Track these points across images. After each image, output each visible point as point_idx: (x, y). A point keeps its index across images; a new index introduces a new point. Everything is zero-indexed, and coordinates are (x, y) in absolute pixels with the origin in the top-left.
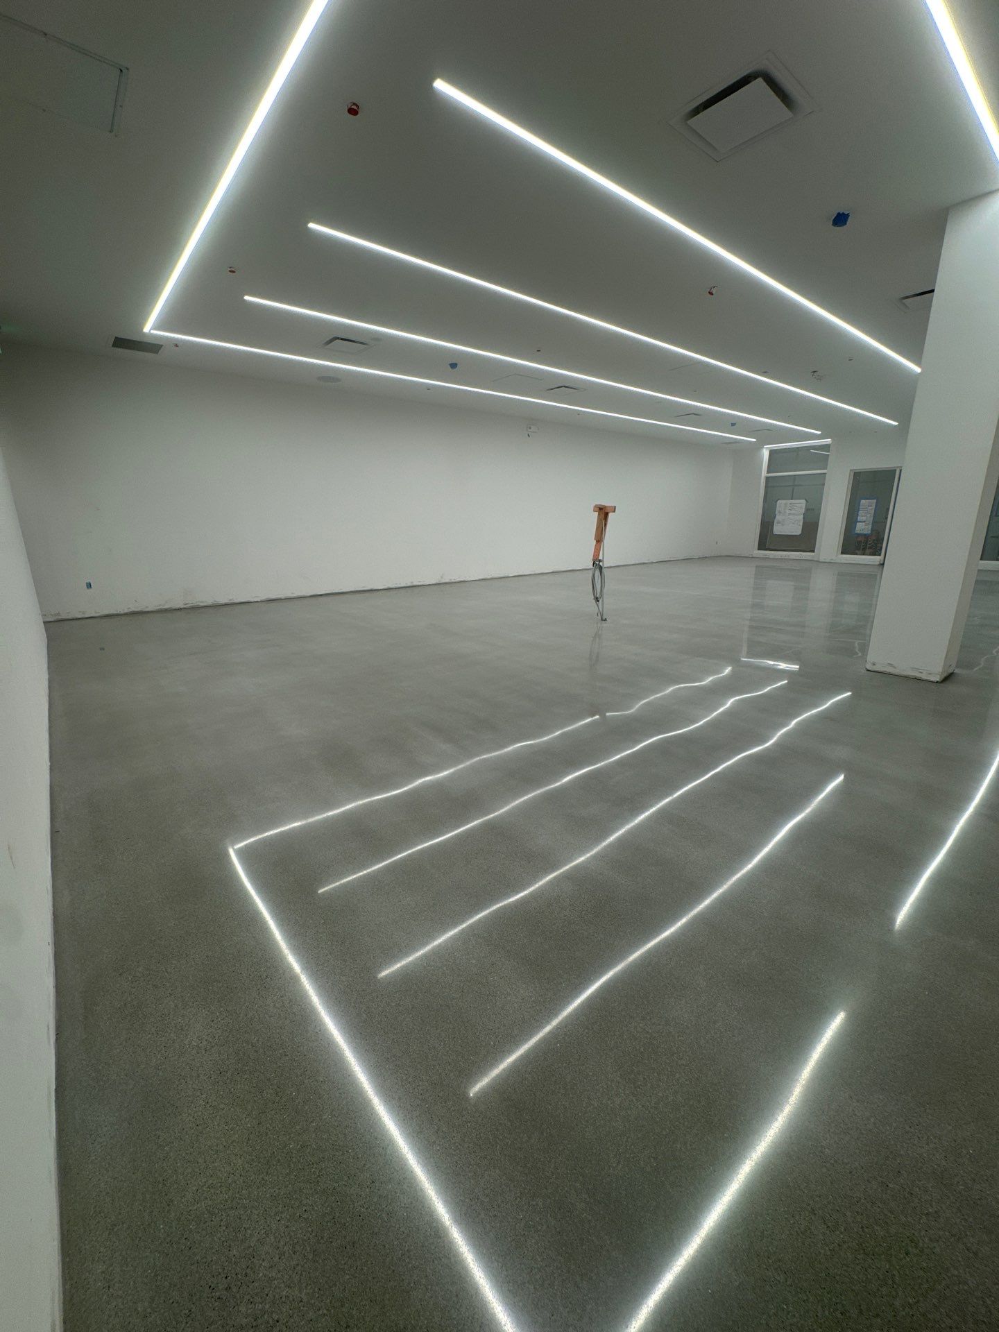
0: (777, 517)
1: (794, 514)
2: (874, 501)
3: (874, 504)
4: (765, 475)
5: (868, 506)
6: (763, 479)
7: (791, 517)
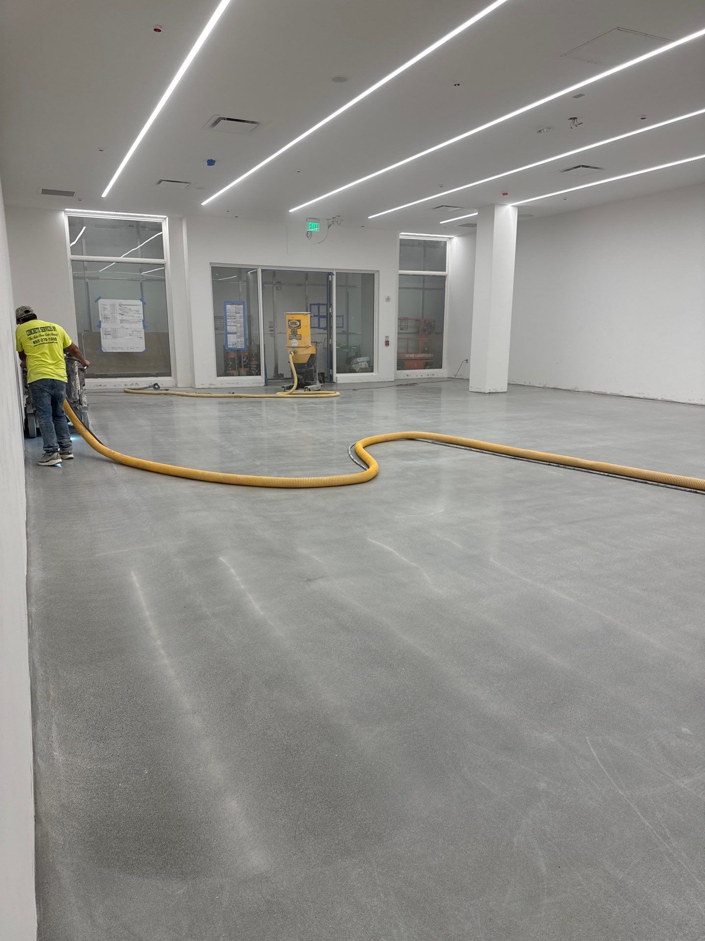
0: (103, 325)
1: (128, 321)
2: (242, 306)
3: (242, 312)
4: (70, 256)
5: (235, 312)
6: (69, 264)
7: (126, 325)
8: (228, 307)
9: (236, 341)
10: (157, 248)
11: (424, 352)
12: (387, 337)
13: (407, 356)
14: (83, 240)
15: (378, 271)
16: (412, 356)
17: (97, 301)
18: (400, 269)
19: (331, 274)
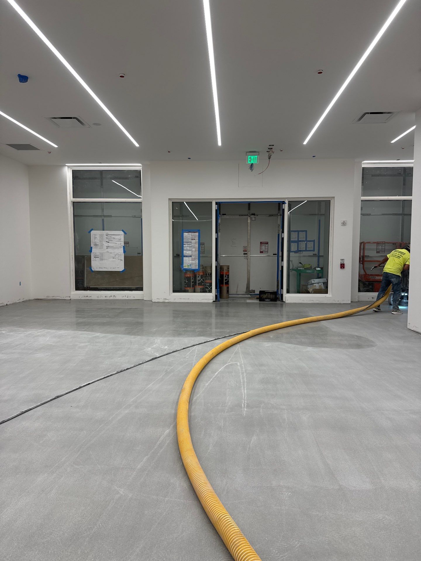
0: (93, 250)
1: (112, 247)
2: (197, 234)
3: (197, 238)
4: (72, 199)
5: (191, 239)
6: (69, 204)
7: (110, 250)
8: (186, 234)
9: (191, 263)
12: (342, 260)
15: (334, 198)
17: (90, 232)
18: (363, 195)
19: (284, 203)
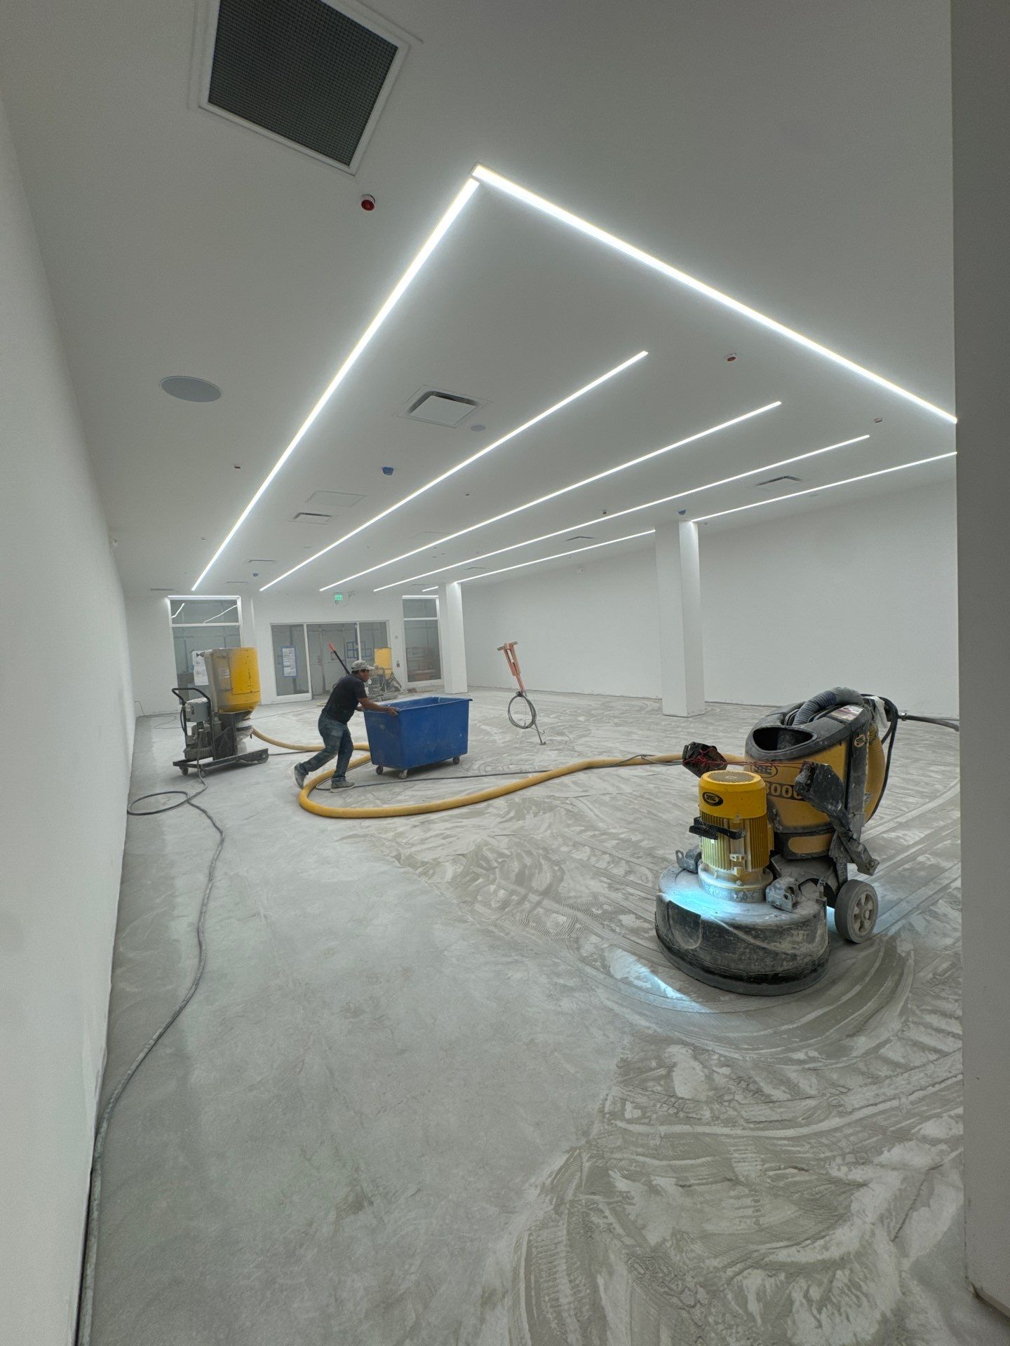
0: (195, 668)
2: (293, 649)
3: (293, 652)
4: (171, 625)
5: (289, 654)
6: (171, 630)
8: (284, 650)
9: (289, 671)
10: (233, 615)
11: (429, 669)
12: (398, 661)
13: (417, 672)
14: (182, 613)
15: (388, 620)
16: (420, 672)
17: (191, 652)
18: (405, 617)
19: (355, 624)
